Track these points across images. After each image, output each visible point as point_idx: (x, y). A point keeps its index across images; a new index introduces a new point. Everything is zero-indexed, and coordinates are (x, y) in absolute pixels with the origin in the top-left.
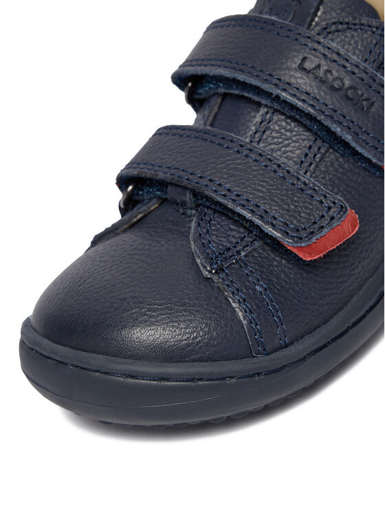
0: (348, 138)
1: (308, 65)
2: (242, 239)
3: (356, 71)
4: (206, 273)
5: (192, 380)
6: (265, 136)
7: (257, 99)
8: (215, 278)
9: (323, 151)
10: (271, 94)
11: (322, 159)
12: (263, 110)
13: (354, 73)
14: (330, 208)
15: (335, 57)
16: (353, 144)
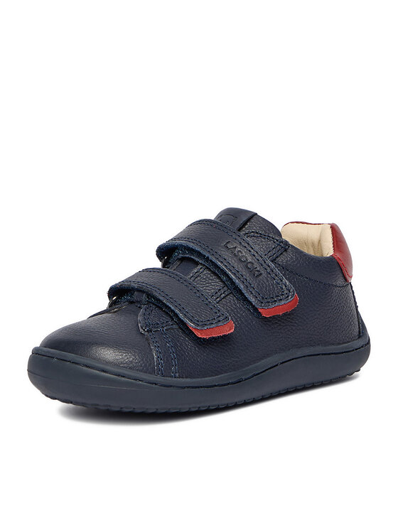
0: (242, 287)
1: (230, 246)
2: (167, 322)
3: (256, 255)
4: (141, 330)
5: (119, 375)
6: (196, 280)
7: (197, 259)
8: (146, 333)
9: (226, 293)
10: (205, 256)
11: (224, 297)
12: (199, 267)
13: (254, 256)
14: (219, 316)
15: (246, 245)
16: (244, 291)
